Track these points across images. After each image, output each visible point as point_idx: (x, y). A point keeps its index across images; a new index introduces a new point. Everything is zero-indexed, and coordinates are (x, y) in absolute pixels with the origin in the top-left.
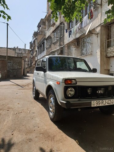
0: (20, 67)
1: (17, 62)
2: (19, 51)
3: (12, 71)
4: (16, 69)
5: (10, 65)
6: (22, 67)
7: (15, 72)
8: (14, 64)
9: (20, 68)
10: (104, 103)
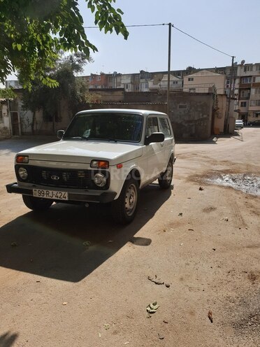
0: (205, 116)
1: (198, 104)
2: (245, 71)
3: (186, 125)
4: (196, 121)
5: (183, 113)
6: (208, 115)
7: (194, 128)
8: (191, 110)
9: (205, 119)
10: (51, 195)
